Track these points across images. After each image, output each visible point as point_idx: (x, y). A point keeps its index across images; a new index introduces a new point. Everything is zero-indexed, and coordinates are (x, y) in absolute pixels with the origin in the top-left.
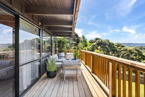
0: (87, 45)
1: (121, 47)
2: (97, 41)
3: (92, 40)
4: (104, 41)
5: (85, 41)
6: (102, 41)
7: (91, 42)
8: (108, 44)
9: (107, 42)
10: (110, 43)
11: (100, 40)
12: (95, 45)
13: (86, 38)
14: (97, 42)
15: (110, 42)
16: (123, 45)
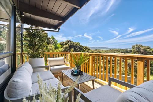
0: (58, 48)
1: (88, 49)
2: (69, 43)
3: (64, 42)
4: (75, 44)
5: (56, 43)
6: (73, 44)
7: (62, 44)
8: (79, 46)
9: (78, 45)
10: (80, 46)
11: (72, 43)
12: (67, 47)
13: (56, 40)
14: (69, 45)
15: (80, 44)
16: (89, 48)
